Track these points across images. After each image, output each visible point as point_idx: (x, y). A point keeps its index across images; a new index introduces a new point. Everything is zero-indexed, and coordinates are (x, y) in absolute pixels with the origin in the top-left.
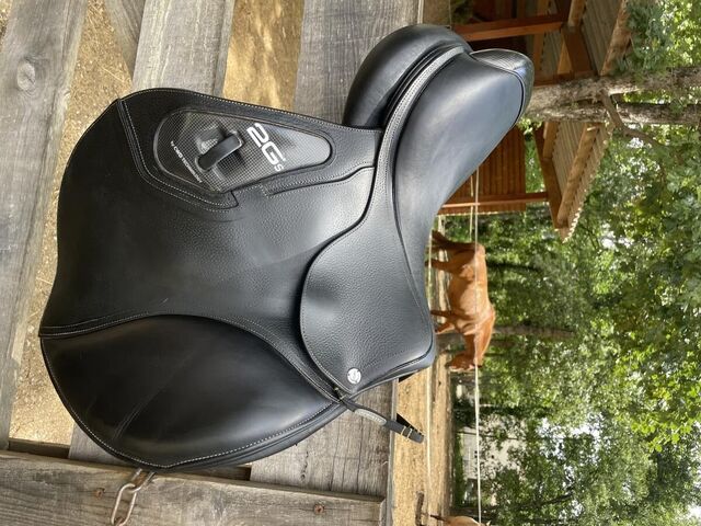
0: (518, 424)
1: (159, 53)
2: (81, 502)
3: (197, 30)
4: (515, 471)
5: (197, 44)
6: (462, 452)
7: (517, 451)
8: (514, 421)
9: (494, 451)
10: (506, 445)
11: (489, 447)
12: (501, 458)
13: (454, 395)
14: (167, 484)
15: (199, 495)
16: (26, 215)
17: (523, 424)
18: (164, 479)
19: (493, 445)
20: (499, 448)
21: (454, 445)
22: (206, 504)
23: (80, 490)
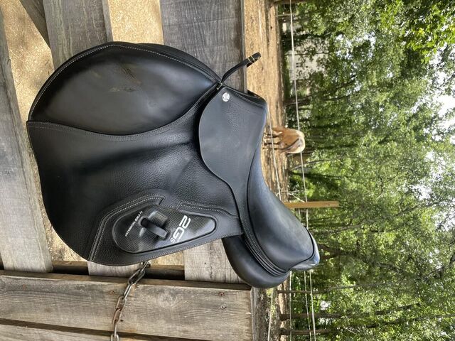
0: (323, 42)
1: (63, 32)
2: (104, 297)
3: (85, 13)
4: (321, 72)
5: (89, 25)
6: (288, 67)
7: (322, 60)
8: (320, 41)
9: (308, 63)
10: (315, 58)
11: (305, 60)
12: (313, 66)
13: (281, 30)
14: (145, 288)
15: (162, 291)
16: (14, 150)
17: (326, 42)
18: (143, 286)
19: (308, 59)
20: (311, 60)
21: (283, 64)
22: (166, 294)
23: (102, 292)
